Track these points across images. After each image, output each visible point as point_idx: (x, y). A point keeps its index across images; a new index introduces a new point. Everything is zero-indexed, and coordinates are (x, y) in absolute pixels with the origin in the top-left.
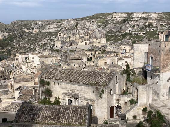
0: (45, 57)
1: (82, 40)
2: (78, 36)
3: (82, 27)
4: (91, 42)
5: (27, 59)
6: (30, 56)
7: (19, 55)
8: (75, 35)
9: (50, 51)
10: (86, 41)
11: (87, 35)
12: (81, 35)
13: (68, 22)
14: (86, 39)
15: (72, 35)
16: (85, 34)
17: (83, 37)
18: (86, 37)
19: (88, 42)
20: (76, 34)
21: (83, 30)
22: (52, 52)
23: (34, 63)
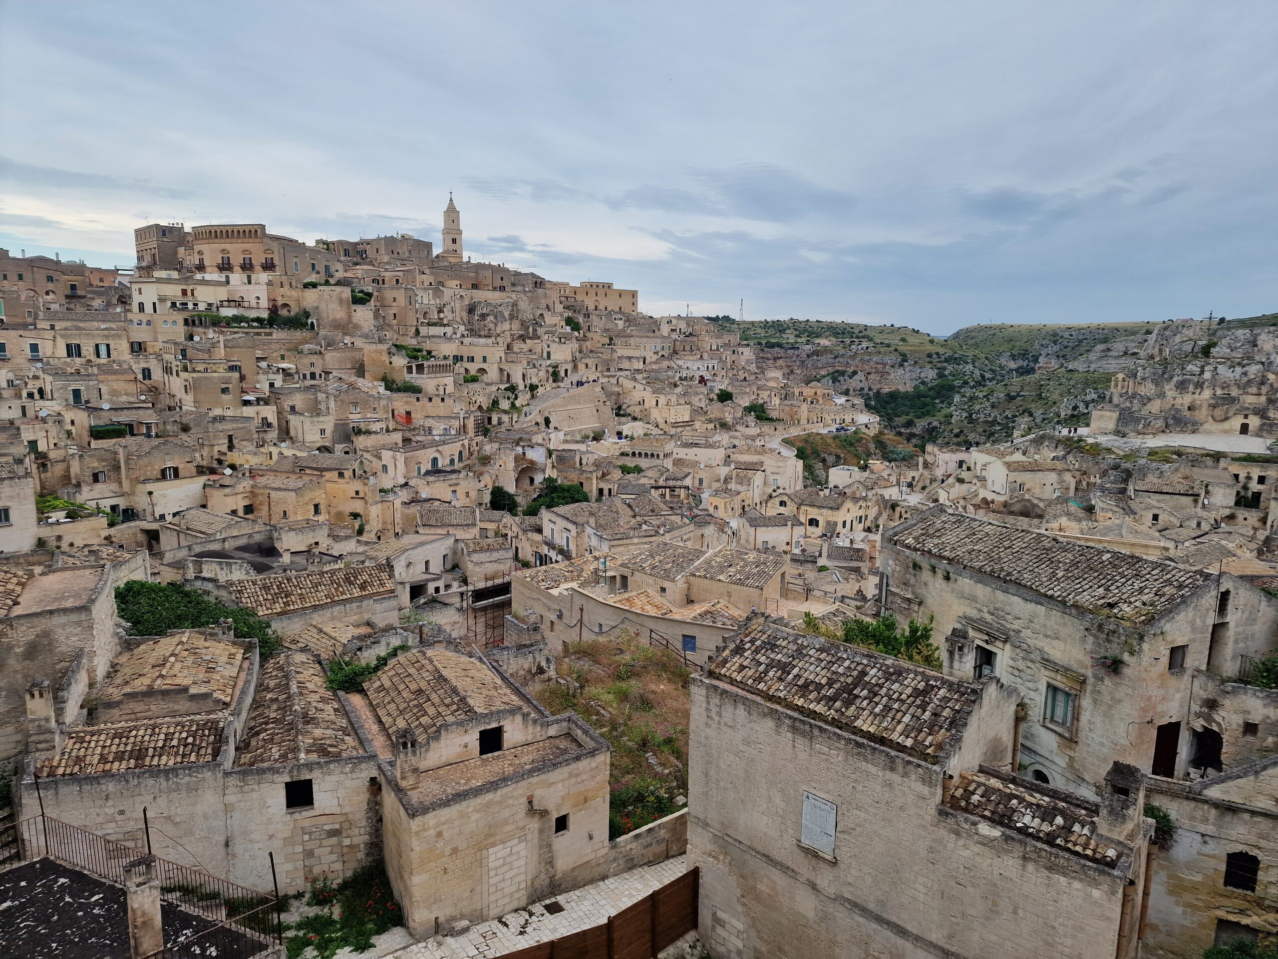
0: (1034, 468)
1: (1227, 411)
2: (1207, 393)
3: (1238, 355)
4: (1271, 425)
5: (964, 467)
6: (976, 457)
7: (936, 449)
8: (1191, 388)
9: (1060, 448)
10: (1246, 417)
11: (1254, 390)
12: (1223, 388)
13: (1168, 333)
14: (1248, 409)
15: (1177, 387)
16: (1244, 387)
17: (1232, 400)
18: (1250, 400)
19: (1254, 422)
20: (1200, 385)
21: (1238, 370)
22: (1069, 453)
23: (985, 487)
